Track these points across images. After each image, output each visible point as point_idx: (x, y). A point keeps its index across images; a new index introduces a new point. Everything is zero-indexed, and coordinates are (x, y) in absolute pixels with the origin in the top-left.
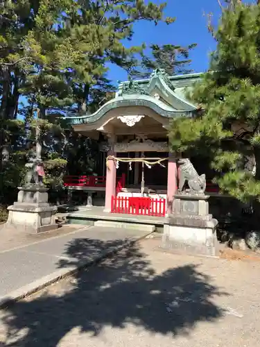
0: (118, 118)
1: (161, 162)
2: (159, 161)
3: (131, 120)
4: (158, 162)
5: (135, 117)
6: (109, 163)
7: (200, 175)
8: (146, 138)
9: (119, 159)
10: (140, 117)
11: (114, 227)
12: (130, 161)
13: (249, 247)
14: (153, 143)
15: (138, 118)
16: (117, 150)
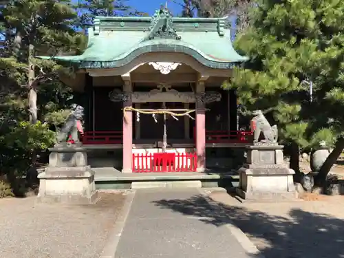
0: (150, 64)
1: (190, 114)
2: (188, 112)
3: (165, 67)
4: (187, 114)
5: (170, 64)
6: (128, 116)
7: (272, 126)
8: (170, 87)
9: (139, 111)
10: (176, 65)
11: (157, 187)
12: (154, 112)
13: (305, 189)
14: (179, 93)
15: (174, 66)
16: (134, 100)
